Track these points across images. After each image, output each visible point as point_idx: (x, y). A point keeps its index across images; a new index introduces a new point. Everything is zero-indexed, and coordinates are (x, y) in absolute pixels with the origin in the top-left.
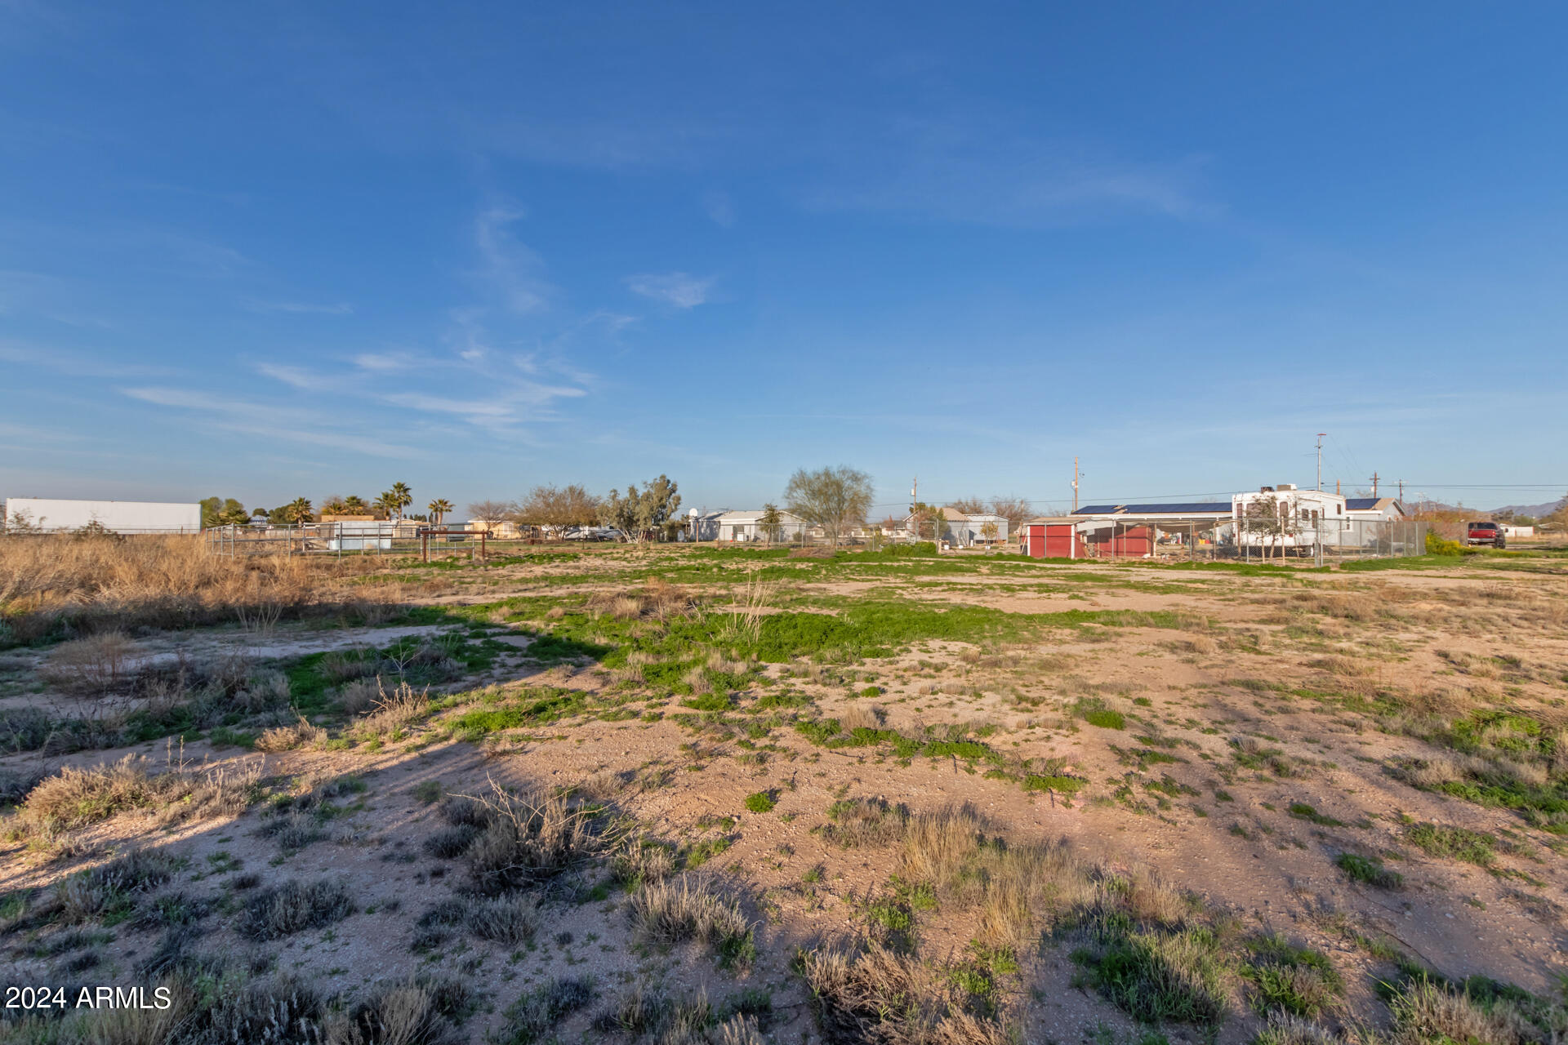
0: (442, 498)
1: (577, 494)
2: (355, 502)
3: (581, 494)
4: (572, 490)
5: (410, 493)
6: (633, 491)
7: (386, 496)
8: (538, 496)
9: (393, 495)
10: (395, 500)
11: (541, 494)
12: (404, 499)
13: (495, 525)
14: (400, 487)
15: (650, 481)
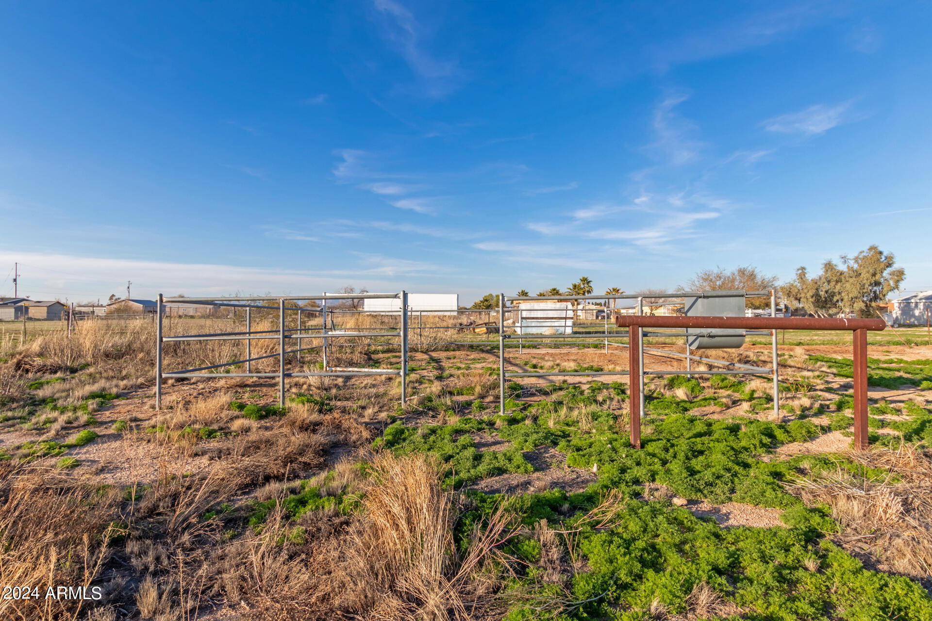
0: (615, 287)
1: (749, 276)
2: (555, 292)
3: (752, 276)
4: (742, 272)
5: (591, 284)
6: (829, 266)
7: (575, 286)
8: (705, 280)
9: (579, 285)
10: (582, 289)
11: (706, 278)
12: (587, 289)
13: (657, 308)
14: (585, 281)
15: (852, 255)
